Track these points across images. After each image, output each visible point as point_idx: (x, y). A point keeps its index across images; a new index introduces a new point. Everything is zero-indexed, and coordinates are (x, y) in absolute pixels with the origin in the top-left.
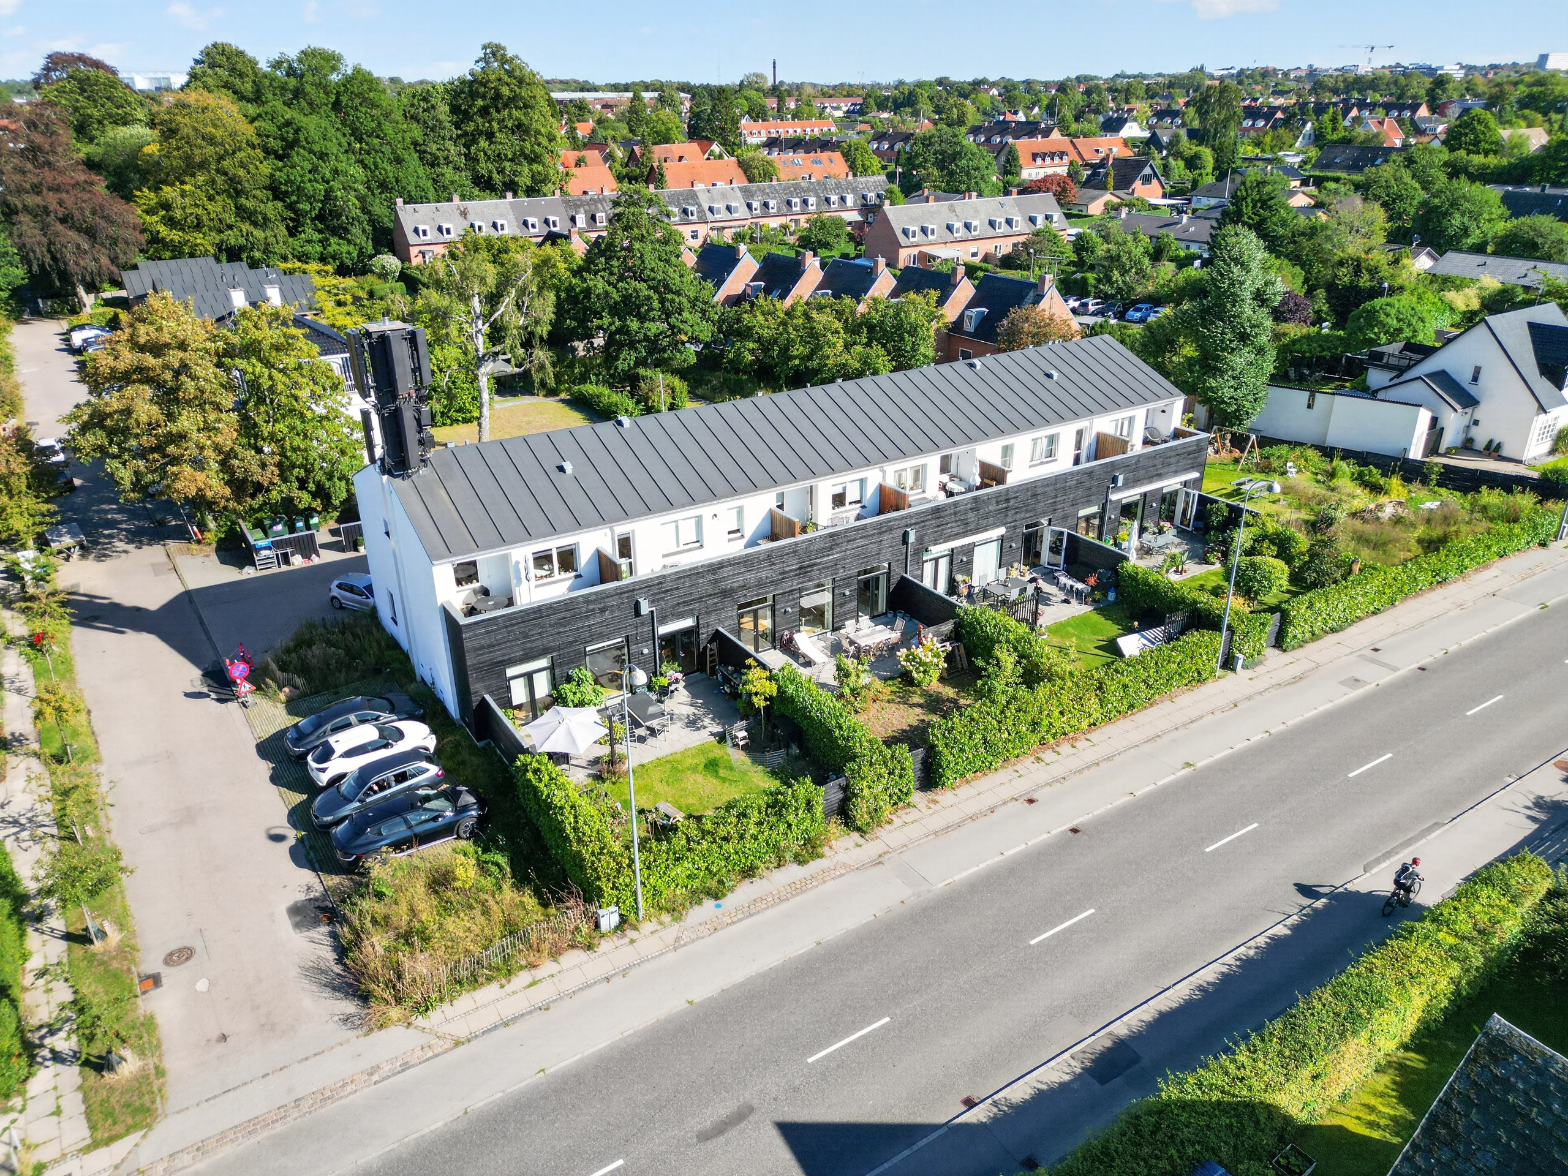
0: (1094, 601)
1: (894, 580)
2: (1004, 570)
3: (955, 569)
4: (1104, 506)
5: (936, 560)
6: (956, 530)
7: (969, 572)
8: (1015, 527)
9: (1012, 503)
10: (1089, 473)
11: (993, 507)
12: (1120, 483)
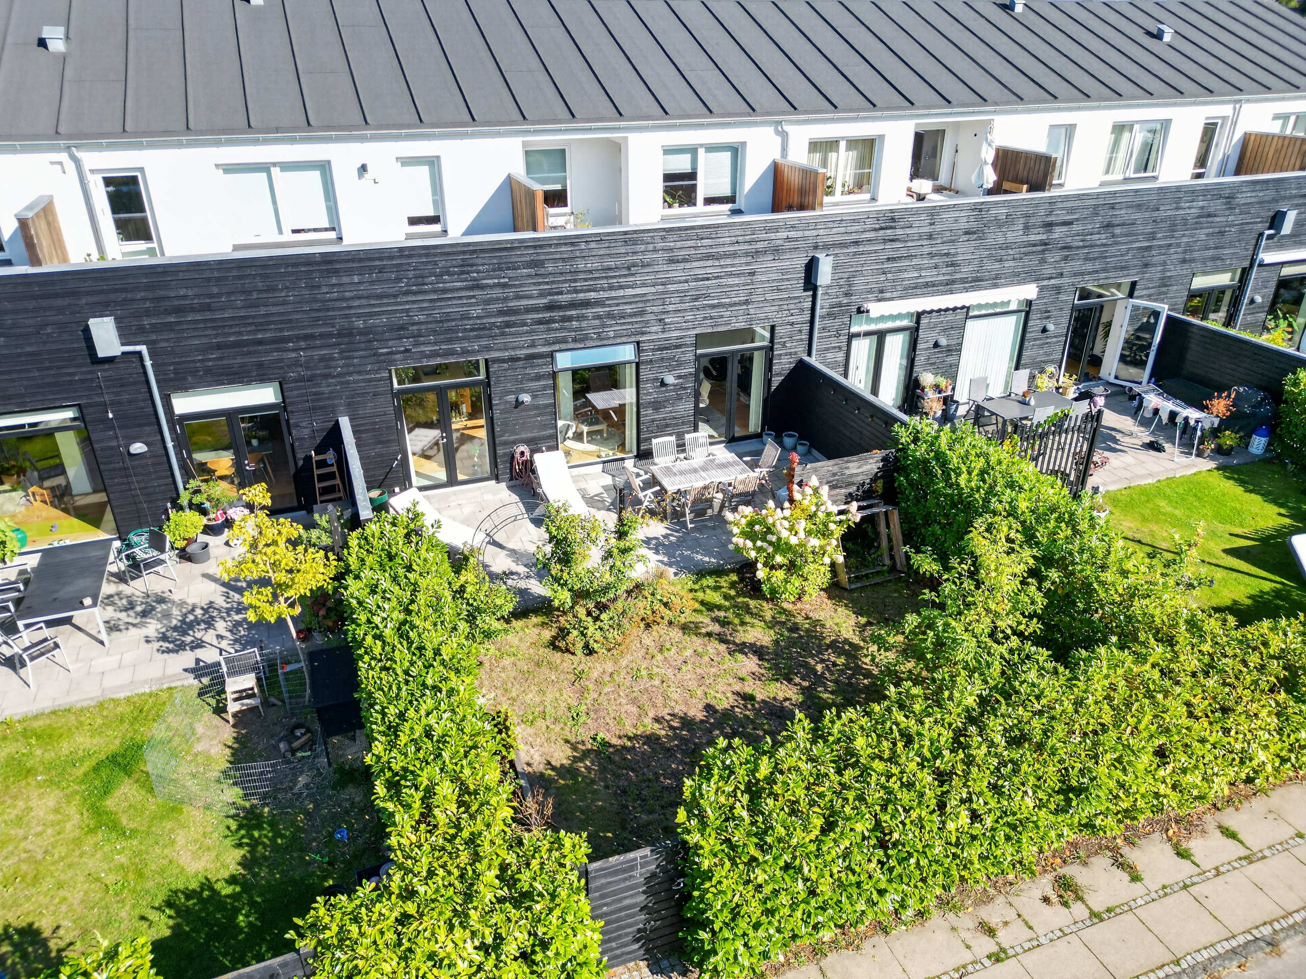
0: (1219, 451)
1: (783, 365)
2: (1024, 373)
3: (920, 359)
4: (1245, 273)
5: (881, 336)
6: (929, 275)
7: (951, 373)
8: (1058, 289)
9: (1058, 233)
10: (1228, 196)
11: (1015, 234)
12: (1287, 228)
